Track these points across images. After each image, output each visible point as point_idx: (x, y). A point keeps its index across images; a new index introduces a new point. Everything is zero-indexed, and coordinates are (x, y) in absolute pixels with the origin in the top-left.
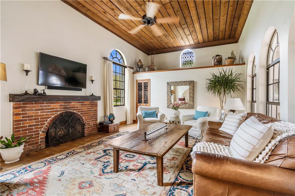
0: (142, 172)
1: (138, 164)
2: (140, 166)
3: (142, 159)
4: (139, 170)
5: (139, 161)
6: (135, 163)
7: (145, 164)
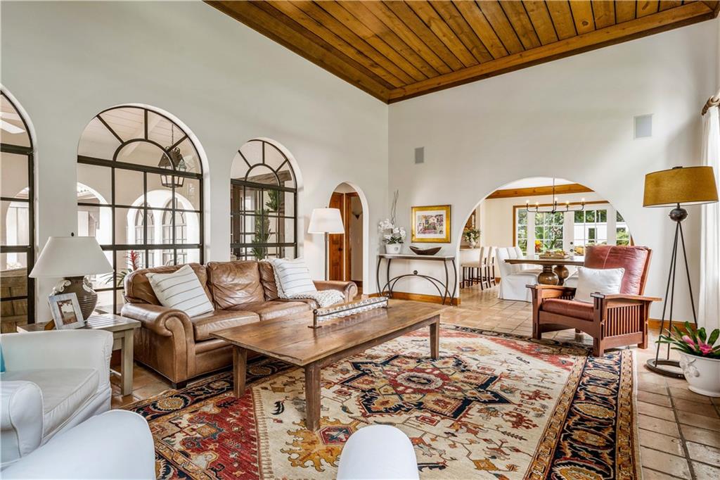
0: (393, 354)
1: (399, 364)
2: (395, 362)
3: (389, 371)
4: (396, 357)
5: (396, 369)
6: (404, 366)
7: (385, 364)
